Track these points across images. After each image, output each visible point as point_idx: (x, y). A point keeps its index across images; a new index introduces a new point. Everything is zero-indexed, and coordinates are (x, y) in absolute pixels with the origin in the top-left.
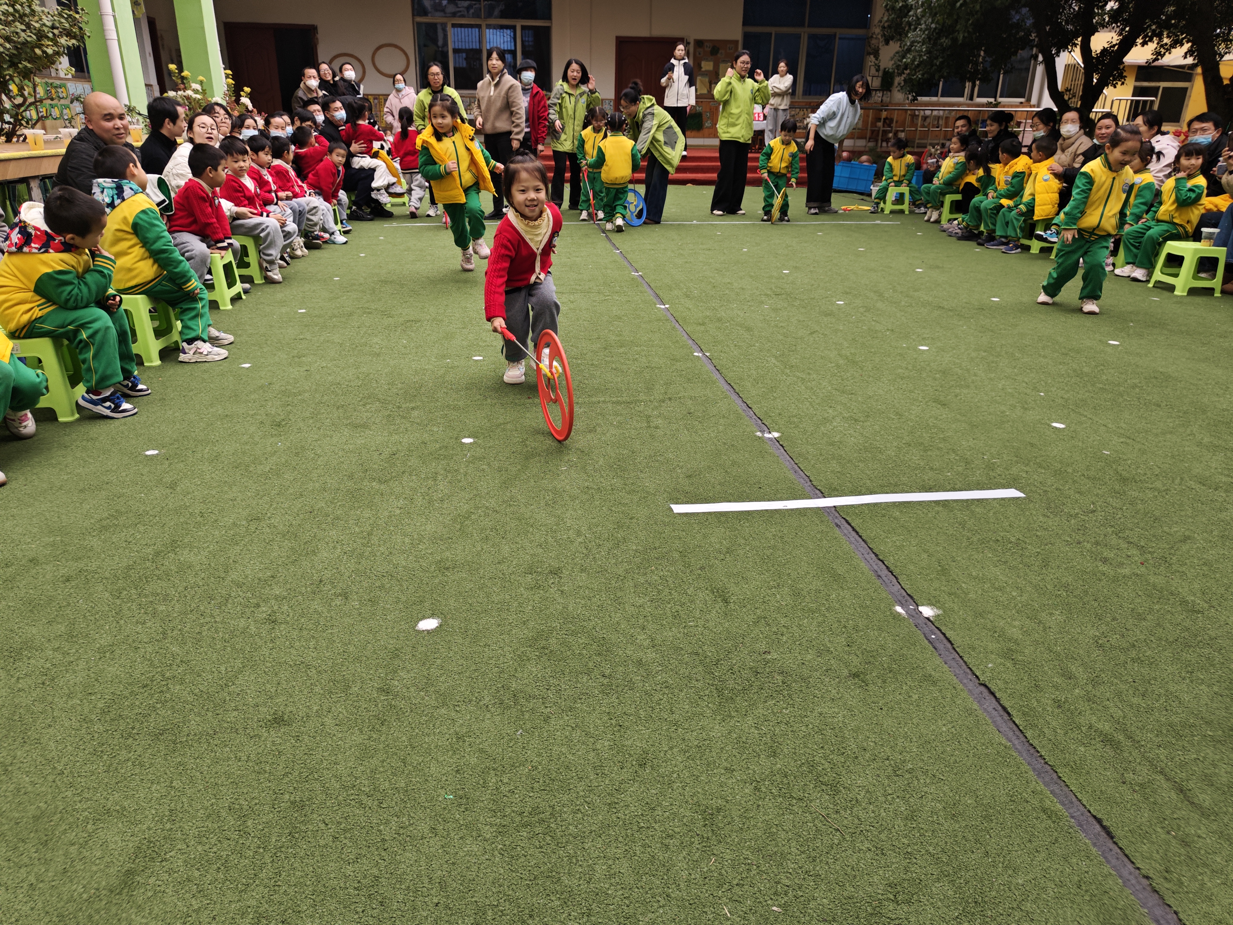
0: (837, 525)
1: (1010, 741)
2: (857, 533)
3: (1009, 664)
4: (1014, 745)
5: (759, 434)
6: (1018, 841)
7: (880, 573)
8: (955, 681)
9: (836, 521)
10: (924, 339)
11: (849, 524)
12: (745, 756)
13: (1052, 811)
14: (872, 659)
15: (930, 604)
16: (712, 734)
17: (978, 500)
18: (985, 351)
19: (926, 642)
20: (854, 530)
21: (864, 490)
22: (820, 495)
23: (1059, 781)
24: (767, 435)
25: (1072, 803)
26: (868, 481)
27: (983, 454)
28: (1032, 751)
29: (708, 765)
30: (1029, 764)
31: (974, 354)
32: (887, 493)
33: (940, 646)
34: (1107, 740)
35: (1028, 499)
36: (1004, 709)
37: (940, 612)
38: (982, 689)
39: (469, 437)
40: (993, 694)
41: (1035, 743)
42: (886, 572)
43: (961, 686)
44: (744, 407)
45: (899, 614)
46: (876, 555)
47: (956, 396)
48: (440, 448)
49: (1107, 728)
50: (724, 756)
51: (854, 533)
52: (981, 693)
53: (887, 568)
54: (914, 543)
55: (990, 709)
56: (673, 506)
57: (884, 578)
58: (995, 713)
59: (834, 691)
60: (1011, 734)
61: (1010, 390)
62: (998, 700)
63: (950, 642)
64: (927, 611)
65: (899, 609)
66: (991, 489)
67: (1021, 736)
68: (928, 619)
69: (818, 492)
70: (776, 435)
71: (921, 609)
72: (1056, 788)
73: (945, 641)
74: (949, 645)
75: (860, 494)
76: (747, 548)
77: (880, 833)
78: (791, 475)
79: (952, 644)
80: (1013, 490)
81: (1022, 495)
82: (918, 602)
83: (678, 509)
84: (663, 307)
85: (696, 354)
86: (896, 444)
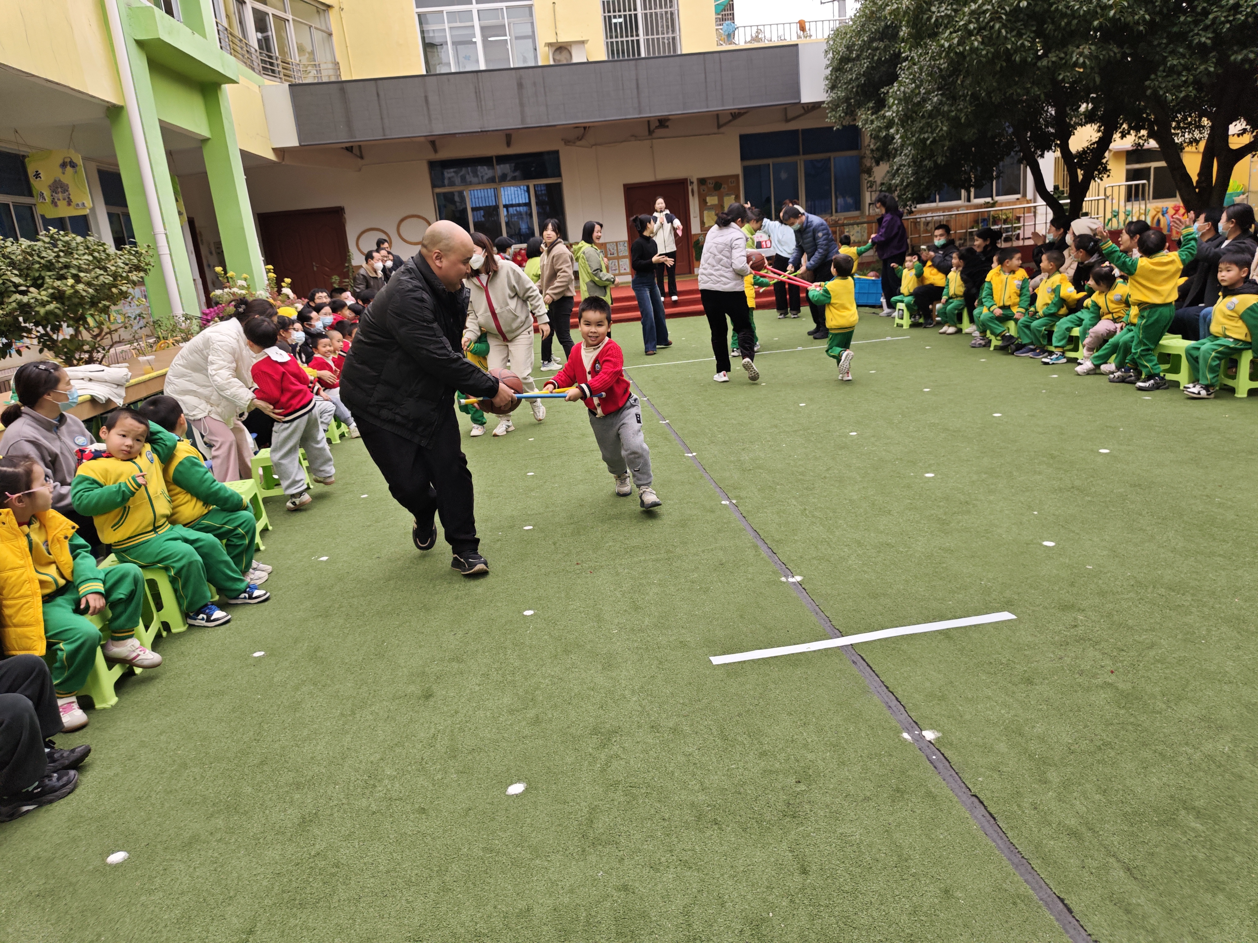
0: (854, 662)
1: (995, 842)
2: (871, 668)
3: (996, 776)
4: (998, 844)
5: (783, 579)
6: (998, 922)
7: (890, 704)
8: (951, 794)
9: (853, 658)
10: (930, 465)
11: (864, 661)
12: (782, 875)
13: (1025, 896)
14: (883, 783)
15: (932, 728)
16: (754, 860)
17: (975, 626)
18: (985, 473)
19: (928, 762)
20: (868, 665)
21: (876, 626)
22: (839, 634)
23: (1032, 871)
24: (791, 580)
25: (1041, 887)
26: (880, 617)
27: (981, 580)
28: (1012, 848)
29: (753, 885)
30: (1009, 859)
31: (975, 477)
32: (896, 627)
33: (940, 766)
34: (1074, 834)
35: (1019, 620)
36: (991, 814)
37: (940, 735)
38: (974, 799)
39: (530, 609)
40: (982, 803)
41: (1015, 841)
42: (896, 702)
43: (956, 799)
44: (770, 553)
45: (906, 740)
46: (887, 688)
47: (958, 523)
48: (506, 623)
49: (1073, 822)
50: (765, 877)
51: (868, 668)
52: (973, 803)
53: (897, 699)
54: (919, 673)
55: (980, 816)
56: (711, 658)
57: (894, 708)
58: (983, 819)
59: (852, 814)
60: (995, 835)
61: (1007, 512)
62: (985, 807)
63: (948, 761)
64: (929, 735)
65: (906, 735)
66: (987, 613)
67: (1004, 836)
68: (930, 742)
69: (837, 631)
70: (798, 578)
71: (924, 733)
72: (1029, 877)
73: (944, 760)
74: (947, 763)
75: (873, 630)
76: (777, 692)
77: (890, 927)
78: (815, 618)
79: (950, 763)
80: (1006, 613)
81: (1014, 617)
82: (922, 727)
83: (717, 660)
84: (690, 455)
85: (723, 502)
86: (904, 577)
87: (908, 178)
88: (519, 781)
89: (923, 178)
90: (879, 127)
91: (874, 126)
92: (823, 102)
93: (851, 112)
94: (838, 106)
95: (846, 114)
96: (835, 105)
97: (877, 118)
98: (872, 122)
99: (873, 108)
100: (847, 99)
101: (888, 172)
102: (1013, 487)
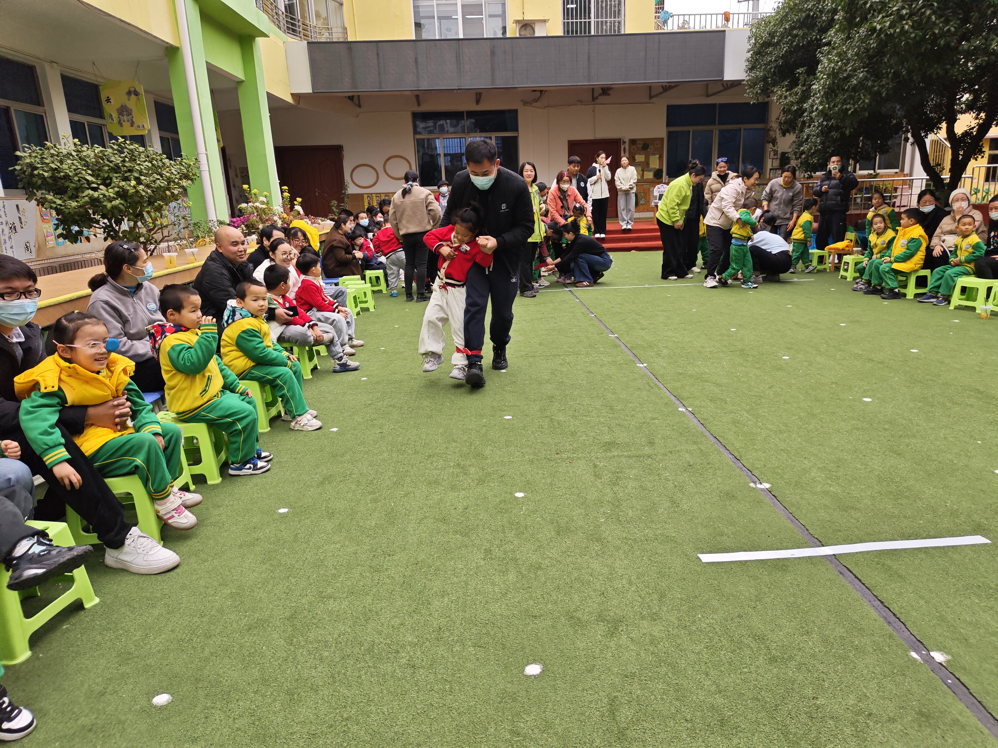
0: (840, 573)
2: (860, 580)
5: (752, 485)
7: (889, 620)
8: (980, 725)
9: (839, 569)
10: (865, 391)
11: (851, 572)
14: (904, 704)
15: (939, 650)
17: (953, 547)
18: (920, 402)
19: (946, 687)
20: (856, 577)
21: (854, 538)
22: (818, 543)
24: (759, 486)
26: (855, 530)
27: (946, 502)
31: (911, 405)
32: (874, 541)
33: (958, 691)
35: (994, 545)
37: (949, 657)
39: (520, 491)
42: (894, 618)
43: (987, 730)
44: (734, 459)
45: (915, 660)
46: (882, 603)
47: (908, 446)
48: (500, 502)
51: (857, 581)
53: (894, 615)
54: (911, 590)
56: (700, 556)
57: (894, 624)
59: (880, 735)
61: (951, 439)
63: (965, 686)
64: (939, 657)
65: (914, 655)
66: (962, 536)
68: (941, 664)
69: (816, 541)
70: (767, 486)
71: (932, 654)
73: (962, 686)
74: (966, 690)
75: (852, 542)
76: (772, 596)
78: (791, 525)
79: (968, 689)
80: (979, 537)
81: (988, 541)
82: (928, 648)
83: (706, 558)
84: (641, 365)
85: (680, 409)
86: (869, 493)
87: (816, 146)
88: (534, 662)
89: (829, 147)
90: (791, 102)
91: (787, 101)
92: (744, 80)
93: (766, 91)
94: (755, 84)
95: (762, 91)
96: (753, 84)
97: (790, 95)
98: (786, 97)
99: (787, 86)
100: (765, 79)
101: (794, 142)
102: (950, 416)
